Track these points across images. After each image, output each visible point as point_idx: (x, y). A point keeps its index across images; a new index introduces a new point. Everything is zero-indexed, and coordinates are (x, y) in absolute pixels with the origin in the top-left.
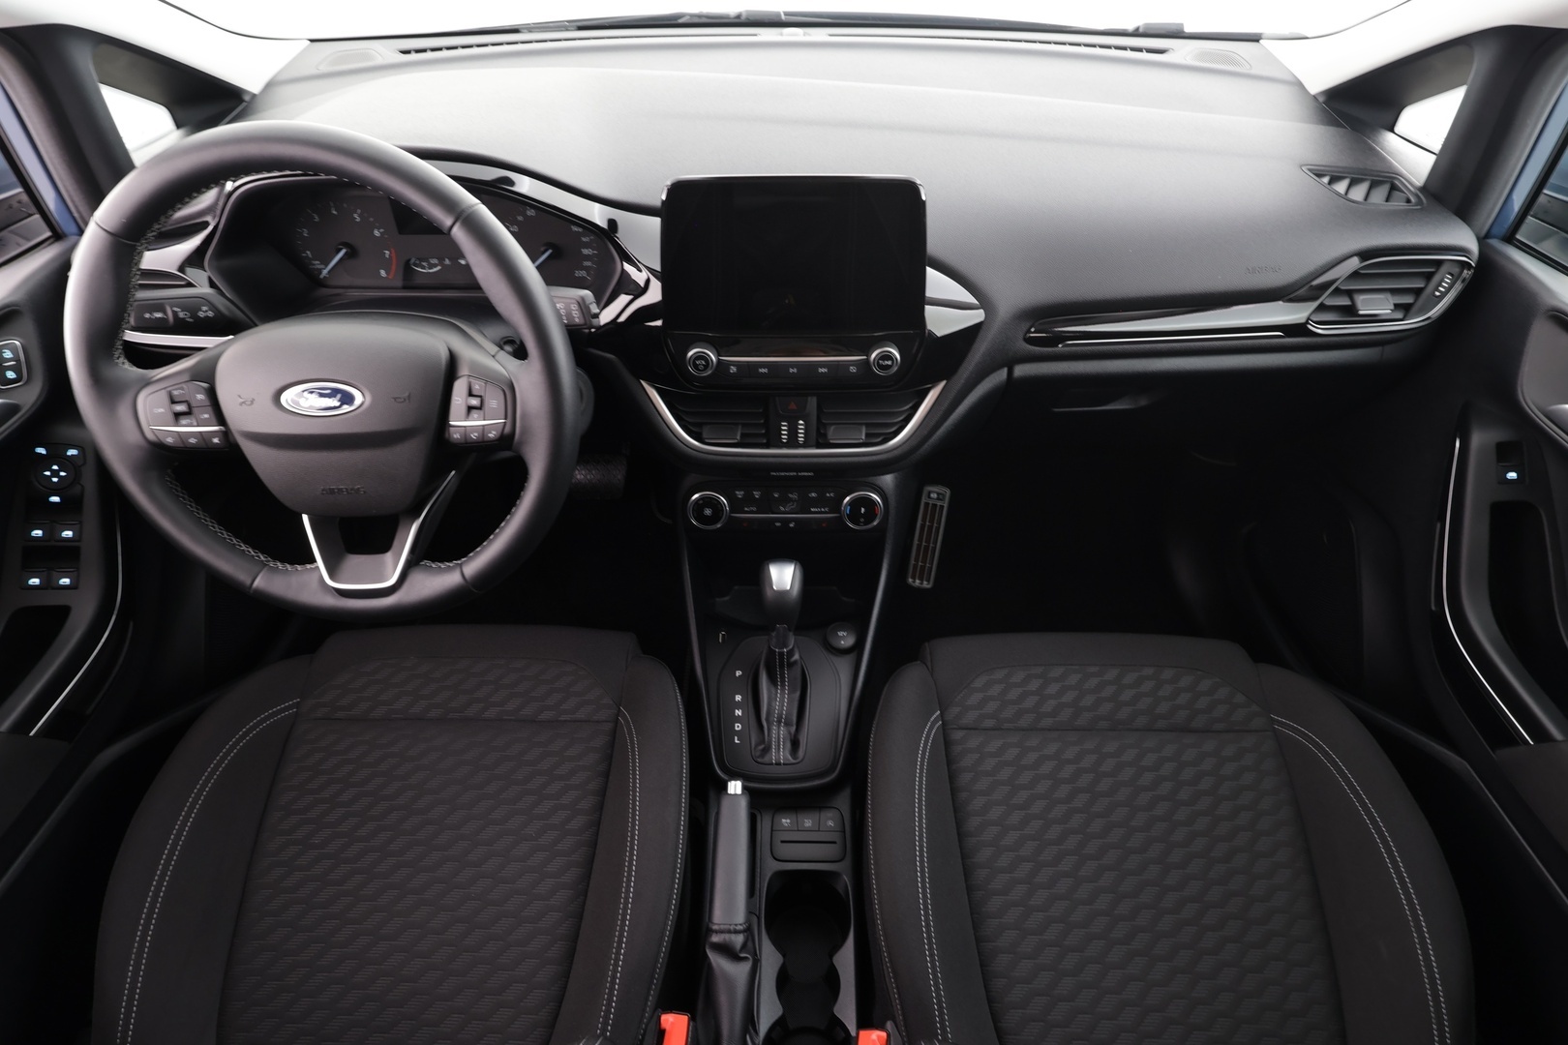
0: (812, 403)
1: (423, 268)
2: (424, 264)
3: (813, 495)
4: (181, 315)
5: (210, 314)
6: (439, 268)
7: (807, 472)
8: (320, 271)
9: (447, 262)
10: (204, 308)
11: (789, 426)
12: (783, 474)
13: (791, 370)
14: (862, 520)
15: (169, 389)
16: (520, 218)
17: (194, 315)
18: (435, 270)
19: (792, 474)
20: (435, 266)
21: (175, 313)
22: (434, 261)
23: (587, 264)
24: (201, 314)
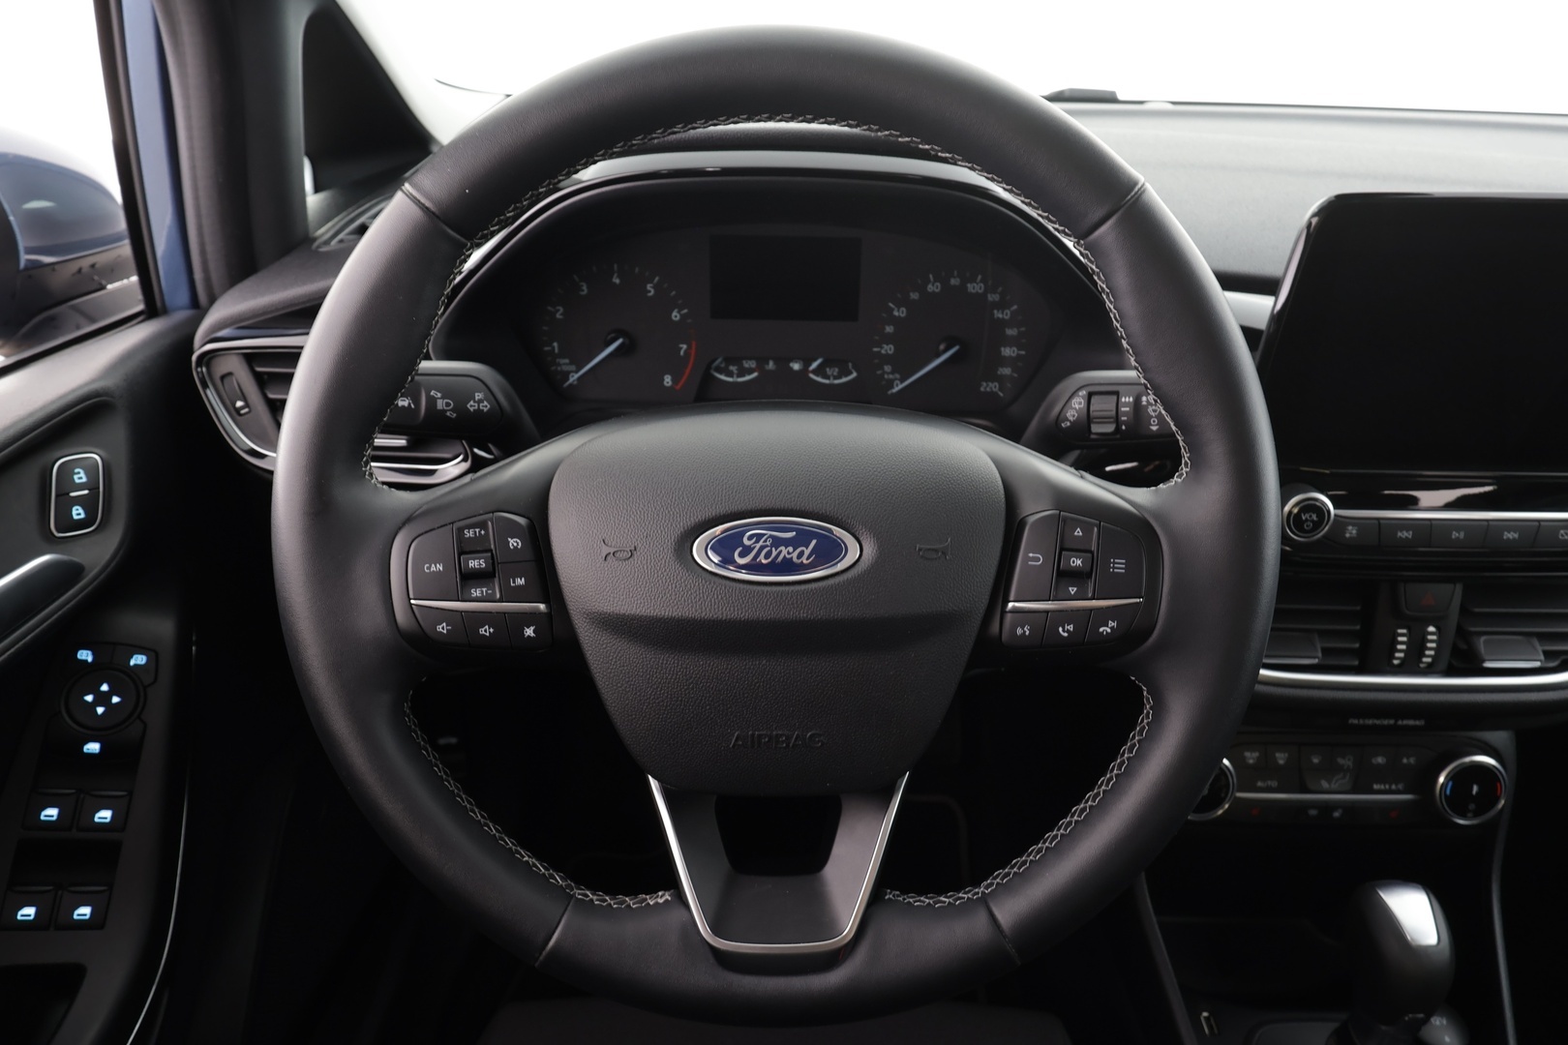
0: (1454, 594)
1: (730, 375)
2: (731, 368)
3: (1380, 760)
4: (440, 404)
5: (485, 406)
6: (755, 374)
7: (1415, 719)
8: (566, 375)
9: (771, 365)
10: (478, 396)
11: (1410, 635)
12: (1370, 722)
13: (1455, 535)
14: (1472, 806)
15: (456, 525)
16: (914, 296)
17: (460, 408)
18: (748, 378)
19: (1386, 722)
20: (750, 371)
21: (432, 401)
22: (752, 364)
23: (1006, 371)
24: (472, 406)
